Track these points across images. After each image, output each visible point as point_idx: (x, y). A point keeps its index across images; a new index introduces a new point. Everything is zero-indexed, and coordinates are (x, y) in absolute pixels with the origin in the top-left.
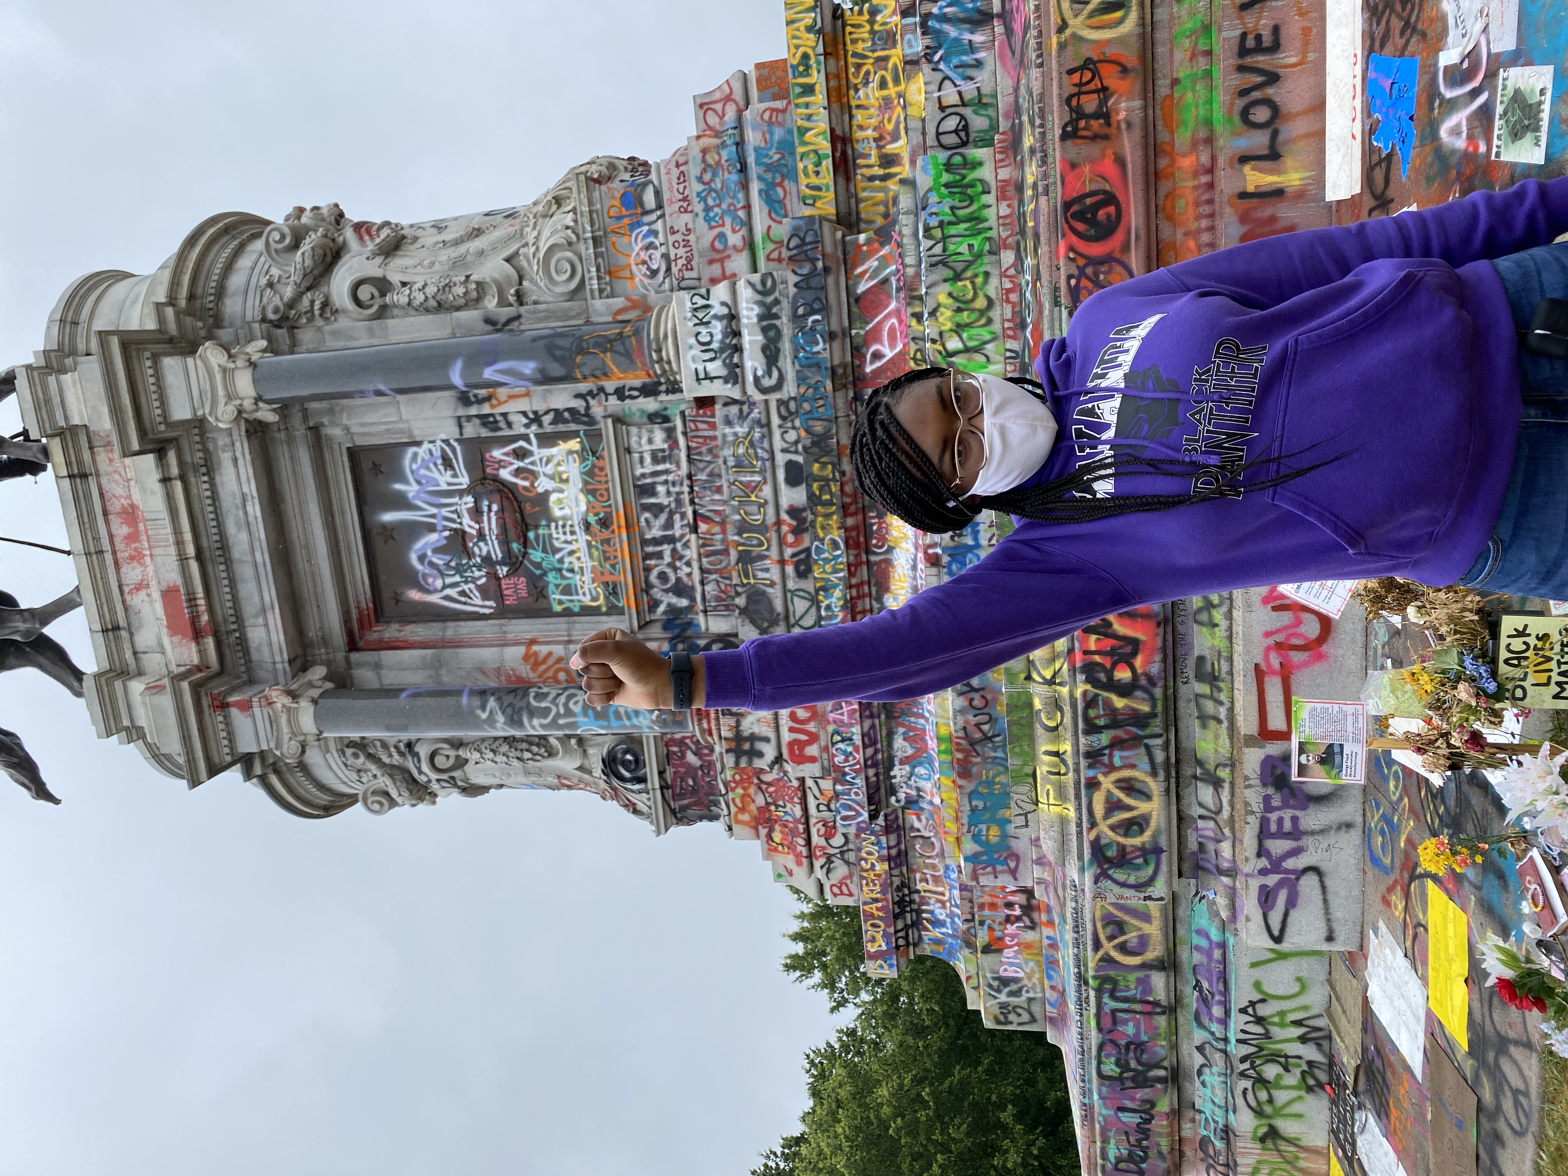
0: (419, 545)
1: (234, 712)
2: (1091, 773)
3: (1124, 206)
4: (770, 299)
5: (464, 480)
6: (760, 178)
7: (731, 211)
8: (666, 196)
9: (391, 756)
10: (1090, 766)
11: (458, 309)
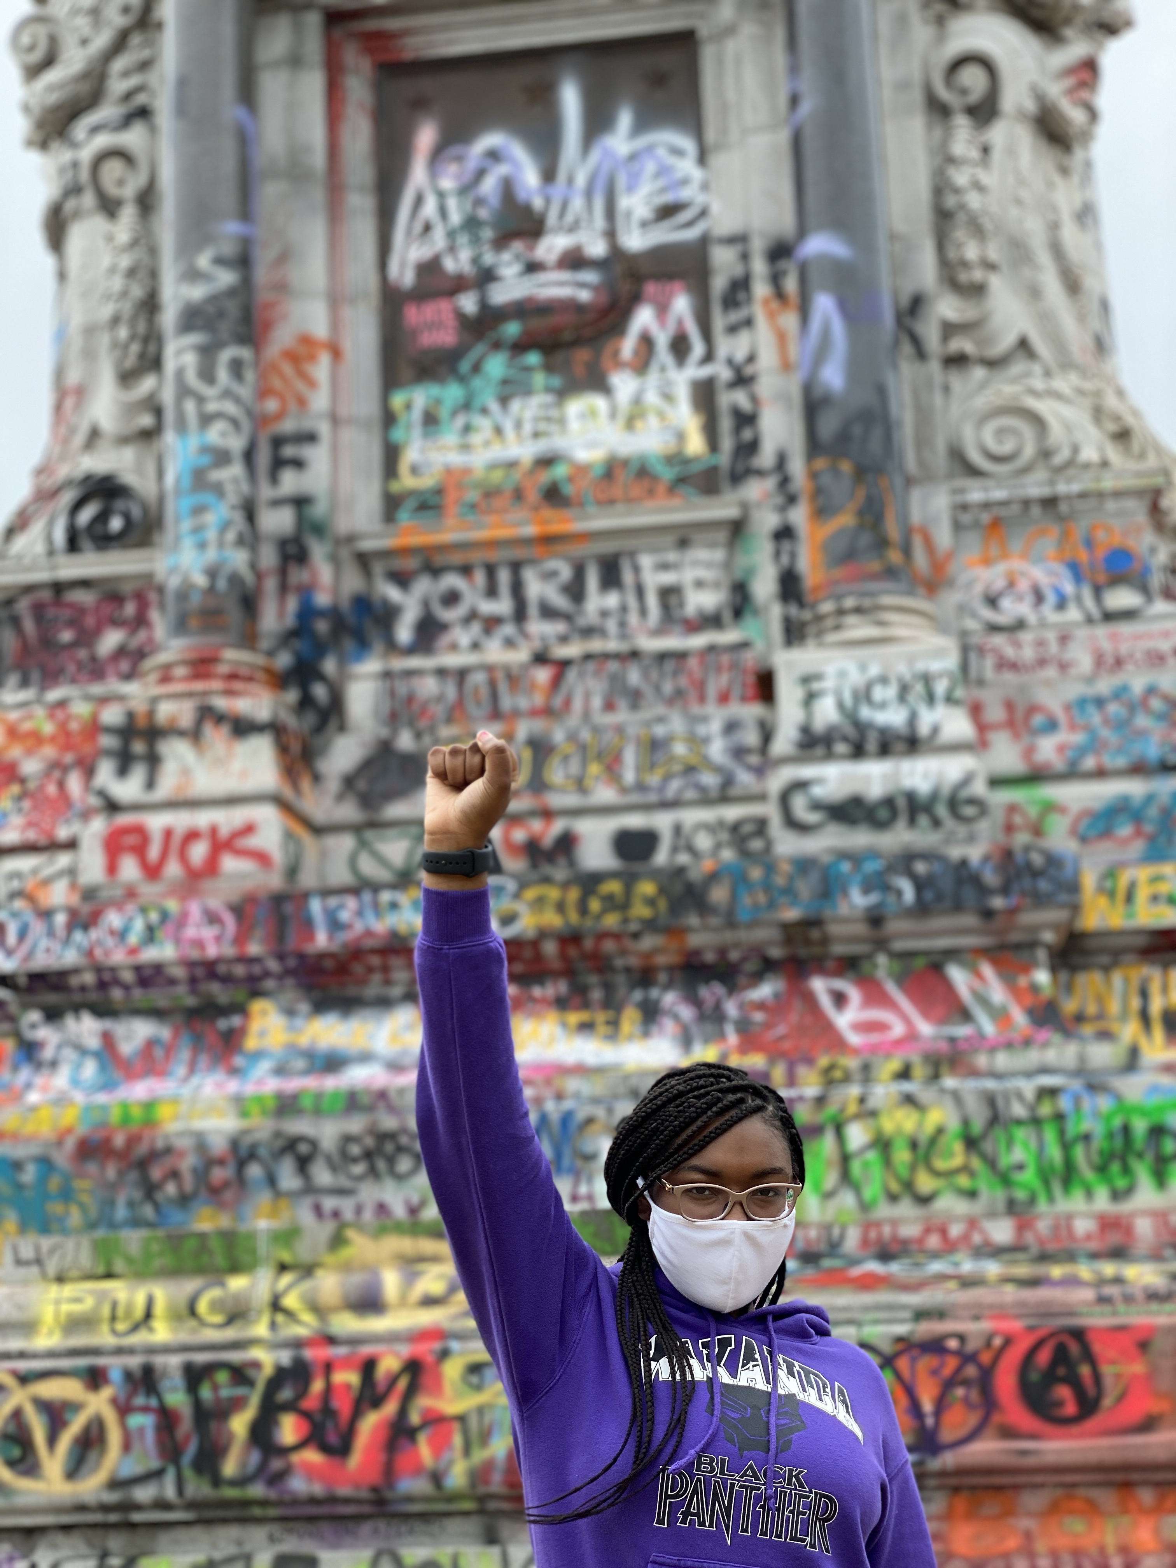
0: (518, 151)
2: (115, 1375)
3: (1075, 1429)
4: (942, 811)
5: (634, 241)
6: (1150, 798)
7: (1095, 745)
8: (1125, 629)
9: (126, 74)
10: (128, 1375)
11: (941, 247)
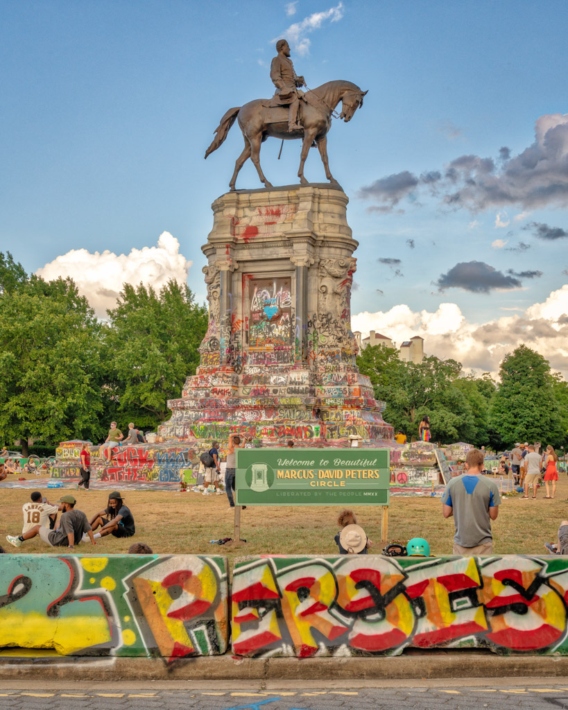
0: (268, 293)
1: (226, 250)
5: (282, 307)
